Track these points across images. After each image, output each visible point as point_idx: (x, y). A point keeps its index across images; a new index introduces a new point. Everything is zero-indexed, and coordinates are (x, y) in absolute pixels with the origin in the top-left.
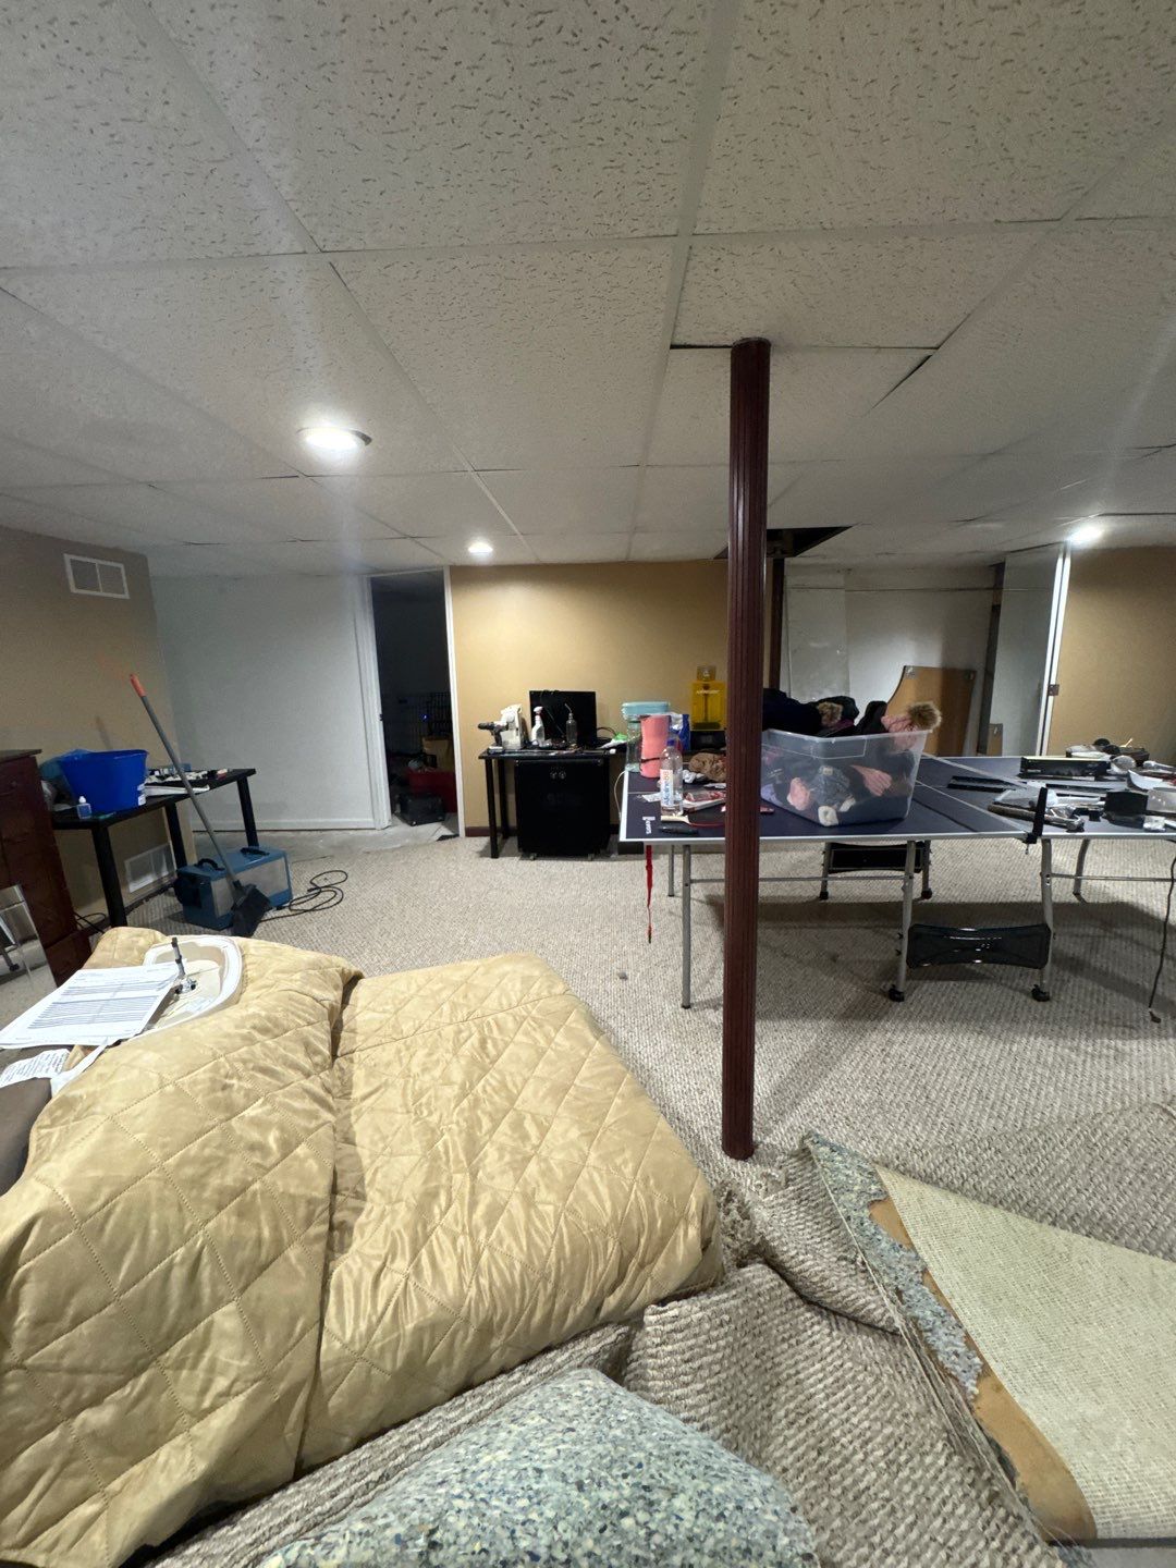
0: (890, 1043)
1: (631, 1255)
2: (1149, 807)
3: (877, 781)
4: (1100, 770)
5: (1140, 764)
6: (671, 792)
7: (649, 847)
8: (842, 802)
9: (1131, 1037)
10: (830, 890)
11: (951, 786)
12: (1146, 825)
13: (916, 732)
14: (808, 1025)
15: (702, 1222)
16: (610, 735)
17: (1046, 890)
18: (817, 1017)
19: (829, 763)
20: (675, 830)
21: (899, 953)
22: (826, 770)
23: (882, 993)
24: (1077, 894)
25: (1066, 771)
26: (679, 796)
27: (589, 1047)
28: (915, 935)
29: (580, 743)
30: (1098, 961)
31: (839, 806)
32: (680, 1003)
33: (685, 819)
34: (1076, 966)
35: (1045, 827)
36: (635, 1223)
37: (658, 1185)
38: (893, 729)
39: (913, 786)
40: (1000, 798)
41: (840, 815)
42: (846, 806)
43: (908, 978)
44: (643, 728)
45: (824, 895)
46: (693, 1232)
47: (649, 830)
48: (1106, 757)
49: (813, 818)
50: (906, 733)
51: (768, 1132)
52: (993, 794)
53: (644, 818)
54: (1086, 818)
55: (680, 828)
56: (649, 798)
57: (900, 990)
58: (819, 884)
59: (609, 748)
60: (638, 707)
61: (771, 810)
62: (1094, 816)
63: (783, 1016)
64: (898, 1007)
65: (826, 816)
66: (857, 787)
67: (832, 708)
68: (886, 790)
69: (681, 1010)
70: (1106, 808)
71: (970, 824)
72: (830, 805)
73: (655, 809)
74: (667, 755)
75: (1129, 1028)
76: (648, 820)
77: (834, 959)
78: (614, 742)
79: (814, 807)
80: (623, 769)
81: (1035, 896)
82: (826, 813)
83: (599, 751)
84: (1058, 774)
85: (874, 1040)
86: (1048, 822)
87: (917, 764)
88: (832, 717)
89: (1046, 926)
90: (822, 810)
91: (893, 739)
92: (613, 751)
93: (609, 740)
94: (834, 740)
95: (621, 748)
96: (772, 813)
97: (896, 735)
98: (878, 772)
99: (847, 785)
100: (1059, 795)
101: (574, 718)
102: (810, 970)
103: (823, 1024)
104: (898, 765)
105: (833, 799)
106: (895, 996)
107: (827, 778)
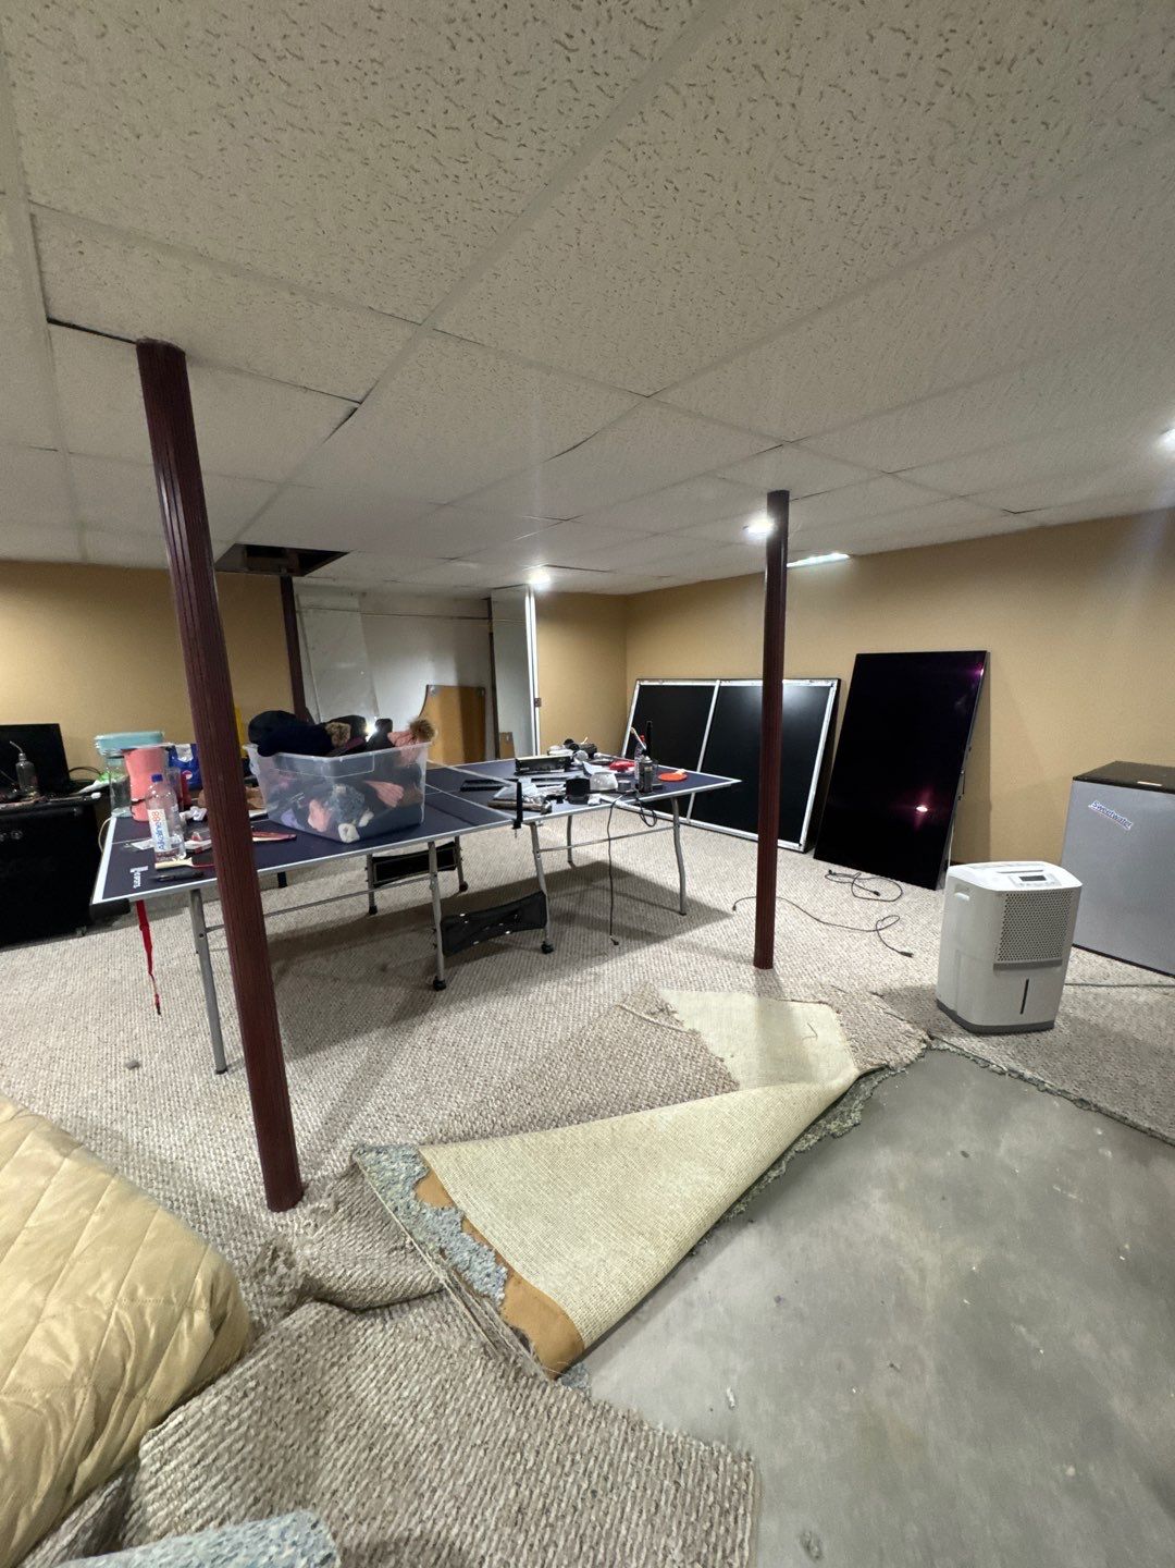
0: (435, 1029)
1: (114, 1390)
2: (592, 788)
3: (390, 793)
4: (566, 764)
5: (591, 756)
6: (166, 834)
7: (140, 904)
8: (359, 817)
9: (604, 961)
10: (379, 904)
11: (463, 790)
12: (589, 802)
13: (418, 744)
14: (360, 1041)
15: (212, 1301)
16: (92, 775)
17: (538, 864)
18: (368, 1030)
19: (339, 782)
20: (177, 875)
21: (436, 946)
22: (339, 789)
23: (428, 987)
24: (570, 862)
25: (545, 766)
26: (178, 838)
27: (51, 1171)
28: (447, 927)
29: (42, 790)
30: (583, 911)
31: (358, 821)
32: (213, 1071)
33: (189, 862)
34: (568, 918)
35: (525, 813)
36: (116, 1351)
37: (150, 1290)
38: (398, 744)
39: (423, 792)
40: (498, 795)
41: (359, 830)
42: (364, 821)
43: (446, 967)
44: (127, 762)
45: (373, 909)
46: (200, 1318)
47: (137, 882)
48: (570, 753)
49: (332, 836)
50: (410, 746)
51: (318, 1165)
52: (492, 792)
53: (132, 871)
54: (554, 802)
55: (184, 872)
56: (141, 845)
57: (442, 979)
58: (365, 899)
59: (90, 793)
60: (118, 739)
61: (293, 836)
62: (559, 800)
63: (335, 1042)
64: (442, 995)
65: (347, 833)
66: (372, 801)
67: (340, 727)
68: (400, 801)
69: (215, 1077)
70: (567, 792)
71: (475, 820)
72: (349, 822)
73: (149, 856)
74: (154, 792)
75: (600, 955)
76: (137, 872)
77: (384, 969)
78: (97, 784)
79: (334, 827)
80: (109, 815)
81: (530, 872)
82: (346, 830)
83: (75, 797)
84: (541, 769)
85: (422, 1031)
86: (528, 809)
87: (424, 773)
88: (341, 736)
89: (542, 893)
90: (341, 828)
91: (399, 752)
92: (96, 795)
93: (92, 782)
94: (341, 758)
95: (105, 790)
96: (294, 839)
97: (401, 749)
98: (389, 785)
99: (362, 800)
100: (538, 786)
101: (28, 758)
102: (360, 987)
103: (374, 1035)
104: (408, 776)
105: (350, 815)
106: (439, 986)
107: (341, 796)
